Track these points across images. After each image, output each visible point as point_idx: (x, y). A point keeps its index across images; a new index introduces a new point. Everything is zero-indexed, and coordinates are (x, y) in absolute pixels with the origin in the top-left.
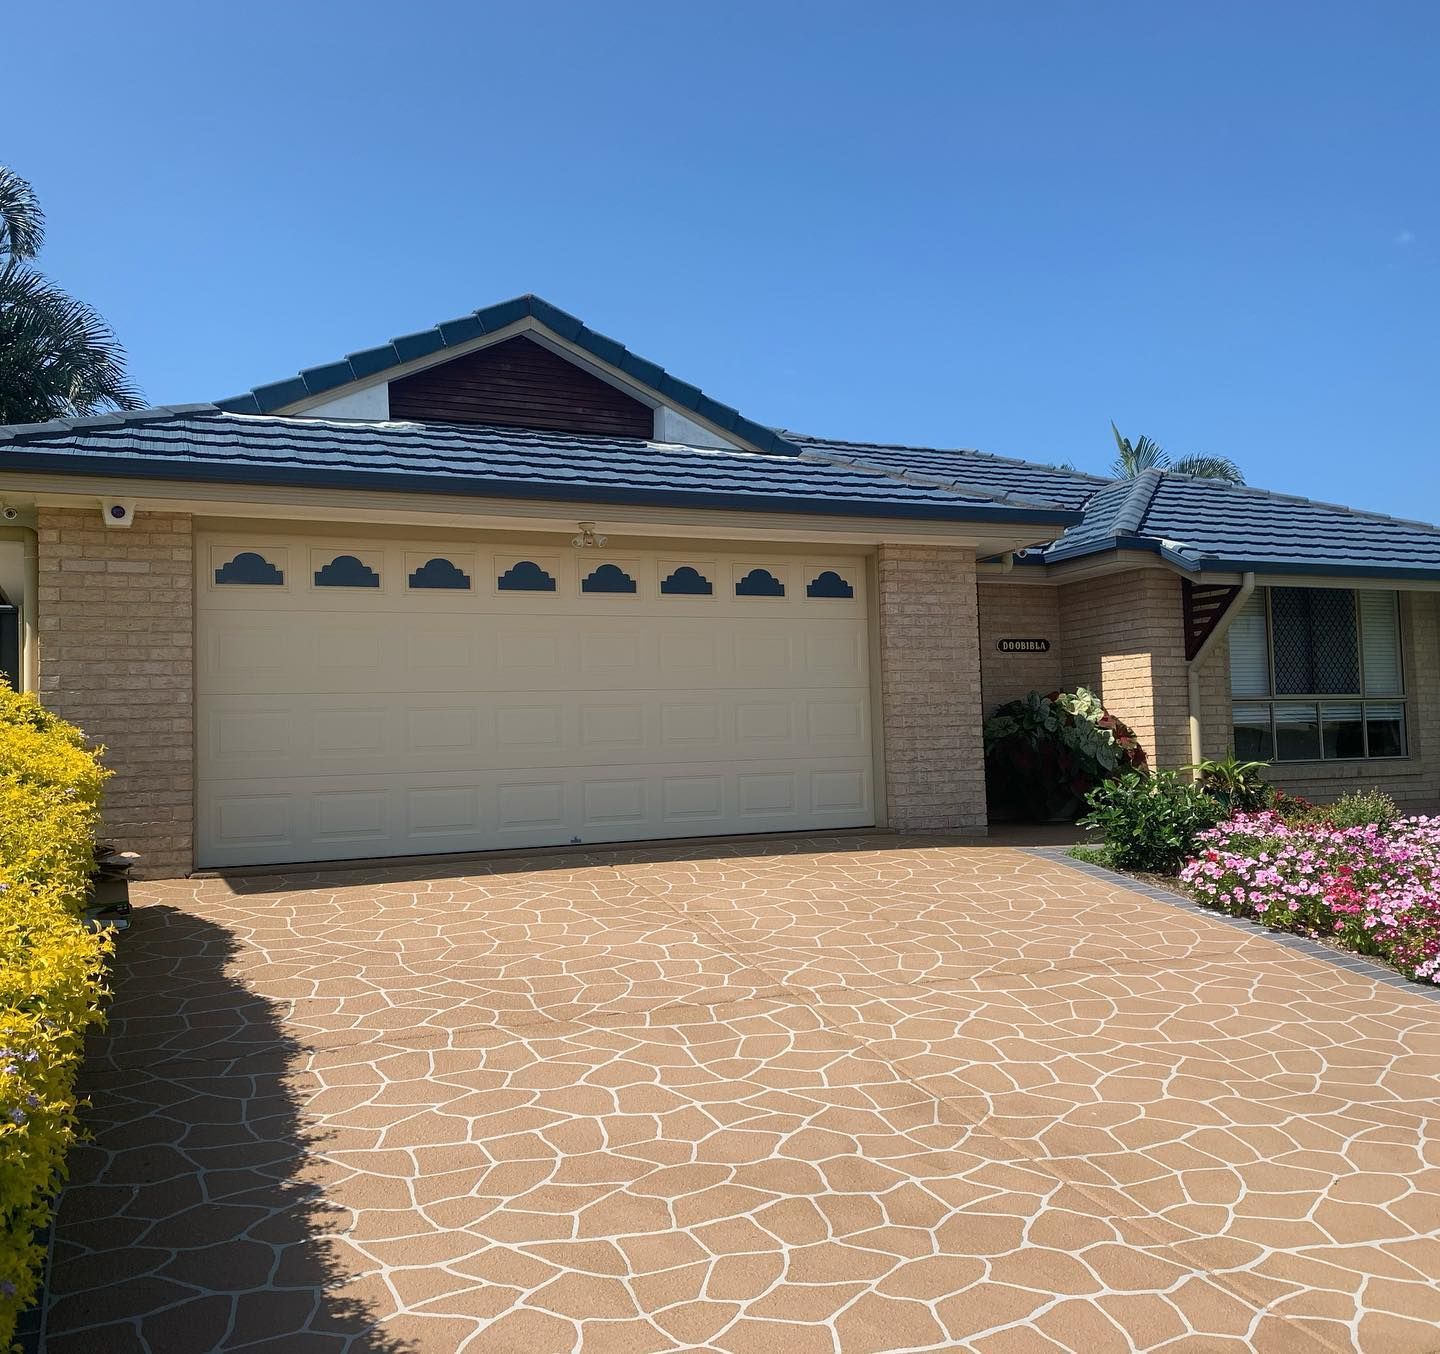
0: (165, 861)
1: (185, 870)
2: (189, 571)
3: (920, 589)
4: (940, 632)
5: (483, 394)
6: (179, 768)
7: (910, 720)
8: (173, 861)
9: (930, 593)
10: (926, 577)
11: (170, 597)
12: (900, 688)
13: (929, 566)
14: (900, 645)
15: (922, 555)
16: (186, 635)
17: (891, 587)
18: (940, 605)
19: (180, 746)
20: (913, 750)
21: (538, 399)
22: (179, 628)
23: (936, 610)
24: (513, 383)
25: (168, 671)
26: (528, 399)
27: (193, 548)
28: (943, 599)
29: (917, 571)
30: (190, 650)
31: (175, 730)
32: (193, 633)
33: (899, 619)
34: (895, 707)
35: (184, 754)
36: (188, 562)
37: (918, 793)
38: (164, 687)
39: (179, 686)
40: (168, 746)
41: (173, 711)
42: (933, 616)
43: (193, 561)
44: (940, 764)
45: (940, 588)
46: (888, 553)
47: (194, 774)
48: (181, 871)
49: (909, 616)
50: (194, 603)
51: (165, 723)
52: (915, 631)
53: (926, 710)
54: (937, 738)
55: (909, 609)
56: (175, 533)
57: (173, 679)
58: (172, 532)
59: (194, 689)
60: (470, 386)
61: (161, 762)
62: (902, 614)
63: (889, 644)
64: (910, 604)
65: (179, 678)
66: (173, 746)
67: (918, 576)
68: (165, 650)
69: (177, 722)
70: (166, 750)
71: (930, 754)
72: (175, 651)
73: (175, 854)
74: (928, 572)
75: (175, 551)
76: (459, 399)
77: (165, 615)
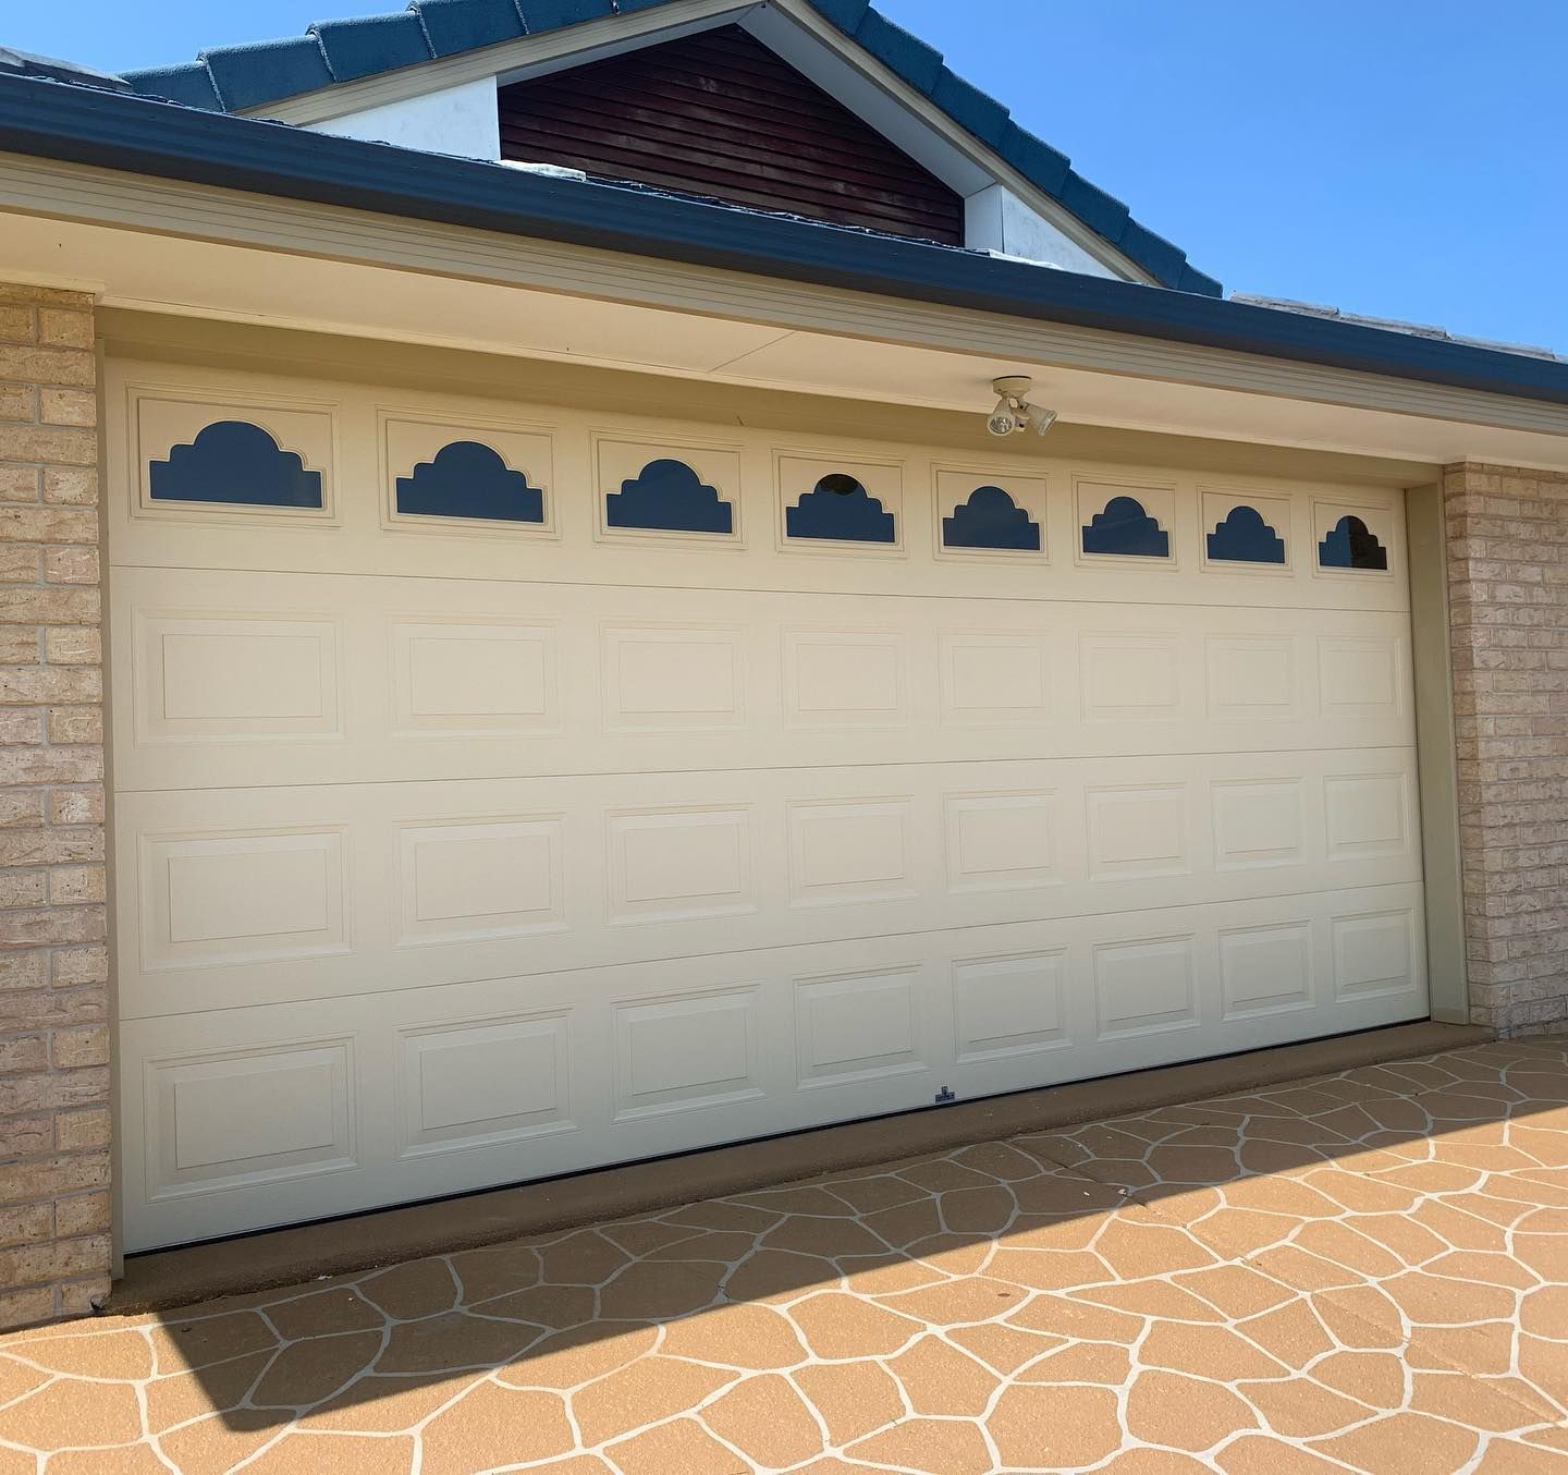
0: (34, 1275)
1: (92, 1291)
2: (90, 457)
3: (1516, 554)
4: (1546, 639)
5: (662, 135)
6: (69, 1006)
7: (1509, 812)
8: (56, 1270)
9: (1532, 561)
10: (1525, 531)
11: (35, 525)
12: (1497, 748)
13: (1529, 510)
14: (1492, 664)
15: (1515, 486)
16: (83, 632)
17: (1476, 548)
18: (1543, 584)
19: (70, 943)
20: (1515, 871)
21: (766, 158)
22: (63, 614)
23: (1540, 595)
24: (720, 119)
25: (35, 734)
26: (747, 154)
27: (99, 392)
28: (1549, 573)
29: (1512, 519)
30: (95, 675)
31: (57, 897)
32: (103, 626)
33: (1489, 610)
34: (1489, 786)
35: (81, 966)
36: (85, 428)
37: (1525, 954)
38: (23, 778)
39: (67, 776)
40: (34, 947)
41: (52, 846)
42: (1536, 606)
43: (100, 429)
44: (1552, 896)
45: (1544, 553)
46: (1473, 481)
47: (110, 1020)
48: (82, 1297)
49: (1502, 606)
50: (103, 544)
51: (29, 881)
52: (1512, 637)
53: (1530, 792)
54: (1548, 846)
55: (1503, 593)
56: (50, 347)
57: (52, 756)
58: (38, 344)
59: (107, 781)
60: (641, 115)
61: (18, 992)
62: (1493, 602)
63: (1477, 663)
64: (1502, 582)
65: (67, 755)
66: (54, 944)
67: (1512, 528)
68: (26, 675)
69: (61, 877)
70: (33, 957)
71: (1540, 878)
72: (53, 678)
73: (64, 1249)
74: (1525, 520)
75: (49, 396)
76: (622, 141)
77: (24, 575)
